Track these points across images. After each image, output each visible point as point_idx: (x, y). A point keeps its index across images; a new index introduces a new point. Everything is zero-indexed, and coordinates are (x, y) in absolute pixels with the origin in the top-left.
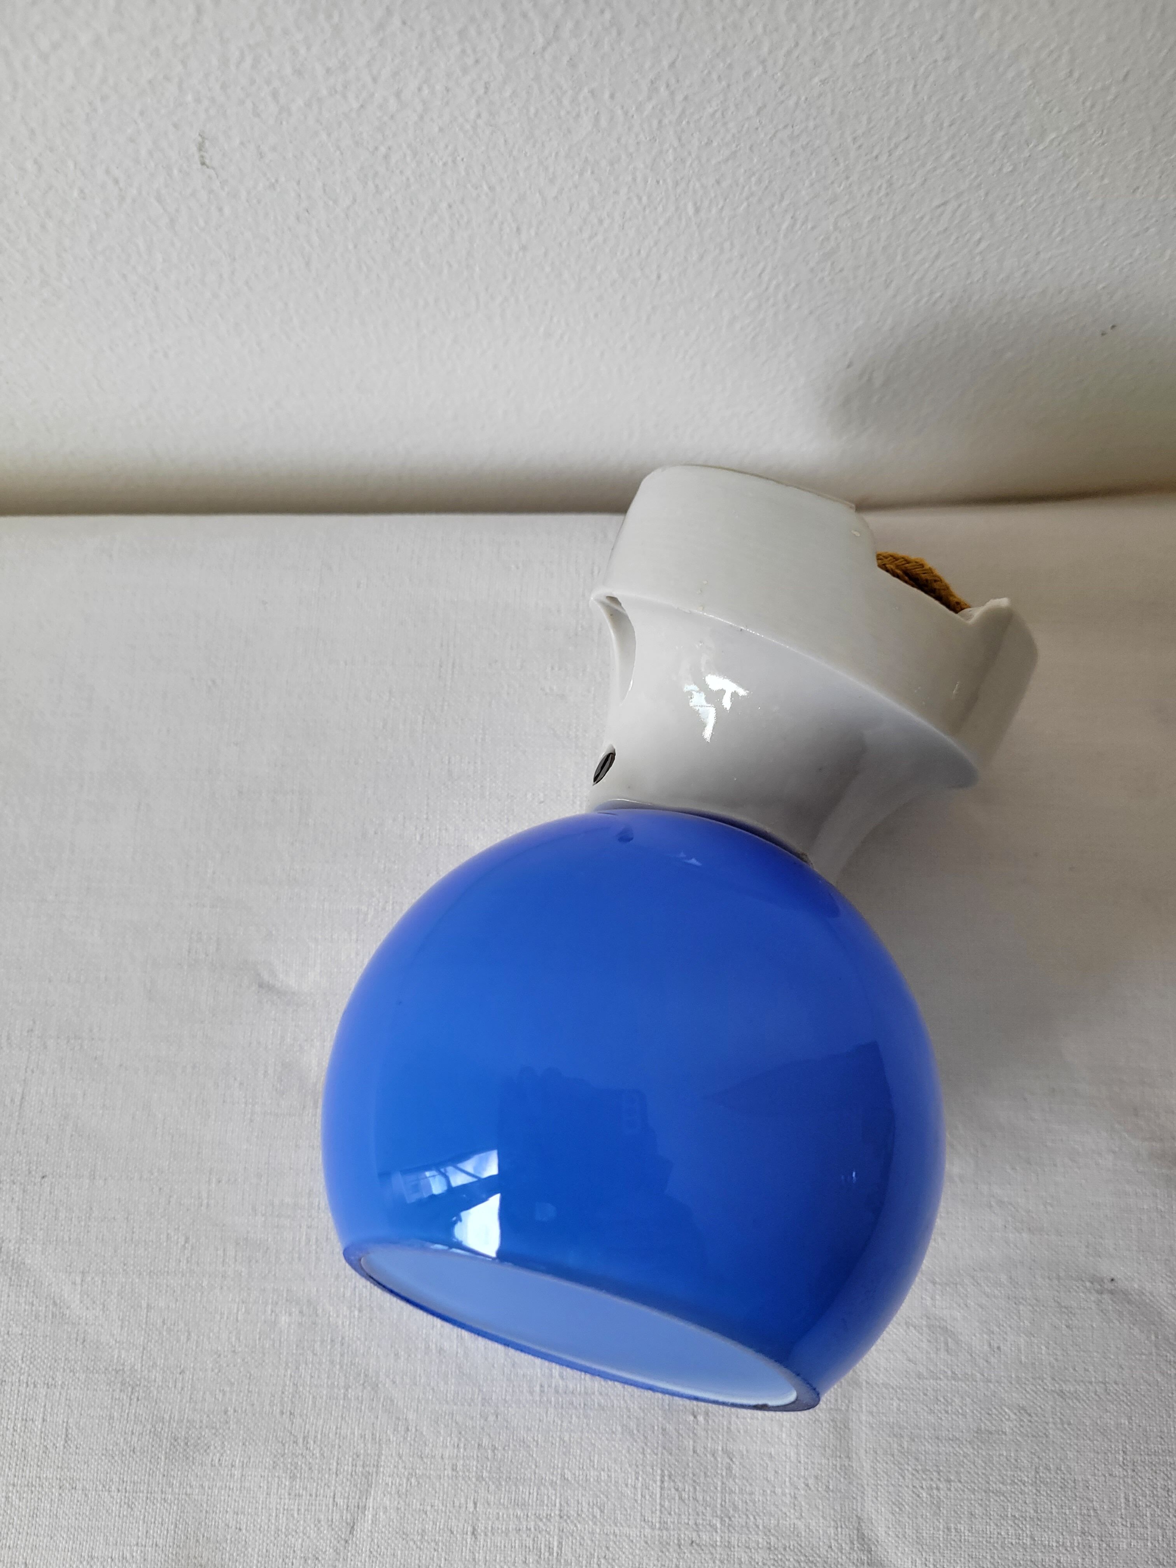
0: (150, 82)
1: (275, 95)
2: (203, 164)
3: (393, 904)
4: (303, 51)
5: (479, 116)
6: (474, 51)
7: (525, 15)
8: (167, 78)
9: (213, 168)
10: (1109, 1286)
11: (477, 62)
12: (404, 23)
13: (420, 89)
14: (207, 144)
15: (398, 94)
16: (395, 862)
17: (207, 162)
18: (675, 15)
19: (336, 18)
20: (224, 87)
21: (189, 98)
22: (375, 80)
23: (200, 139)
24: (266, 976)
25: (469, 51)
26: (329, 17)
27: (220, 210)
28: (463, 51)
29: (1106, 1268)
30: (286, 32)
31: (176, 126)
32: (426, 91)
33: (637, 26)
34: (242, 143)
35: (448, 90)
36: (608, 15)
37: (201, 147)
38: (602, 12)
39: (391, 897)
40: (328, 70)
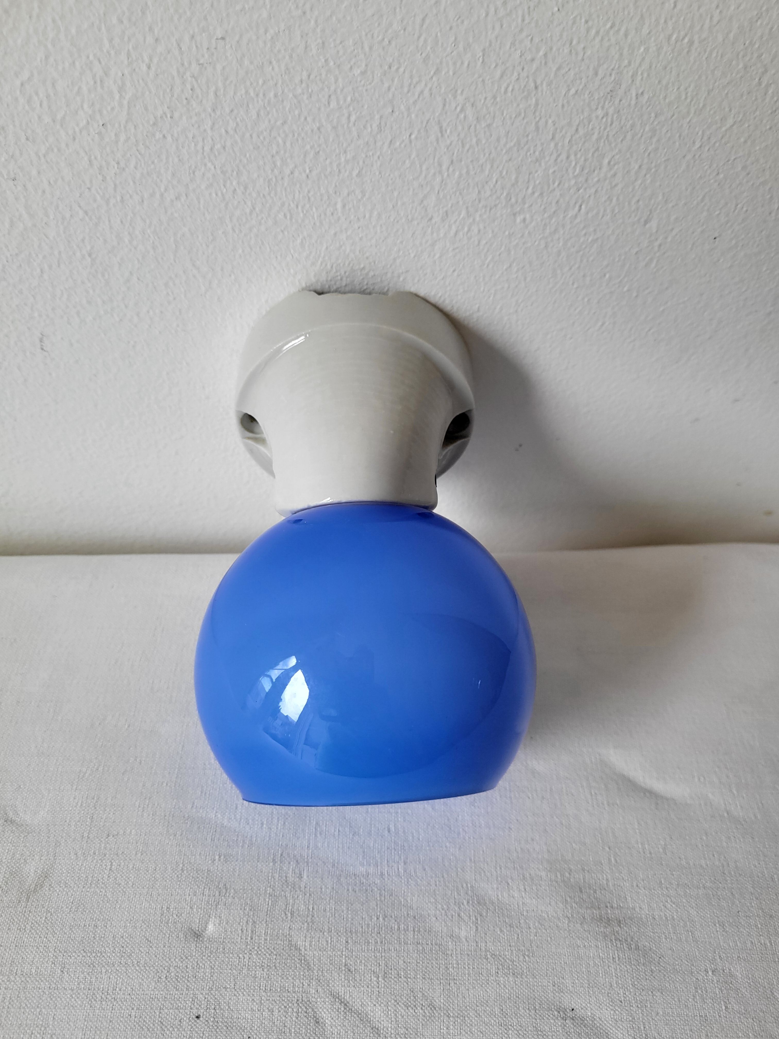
0: (17, 306)
1: (78, 313)
2: (42, 349)
3: (103, 766)
4: (91, 292)
5: (178, 326)
6: (172, 293)
7: (194, 276)
8: (26, 304)
9: (47, 352)
10: (570, 1014)
11: (174, 299)
12: (138, 279)
13: (148, 312)
14: (45, 339)
15: (138, 314)
16: (109, 741)
17: (45, 348)
18: (264, 278)
19: (107, 276)
20: (53, 309)
21: (36, 314)
22: (126, 307)
23: (41, 336)
24: (11, 814)
25: (170, 293)
26: (103, 275)
27: (50, 374)
28: (168, 294)
29: (568, 1001)
30: (83, 283)
31: (29, 329)
32: (151, 313)
33: (247, 283)
34: (62, 339)
35: (161, 312)
36: (233, 277)
37: (41, 341)
38: (230, 276)
39: (103, 762)
40: (104, 302)
